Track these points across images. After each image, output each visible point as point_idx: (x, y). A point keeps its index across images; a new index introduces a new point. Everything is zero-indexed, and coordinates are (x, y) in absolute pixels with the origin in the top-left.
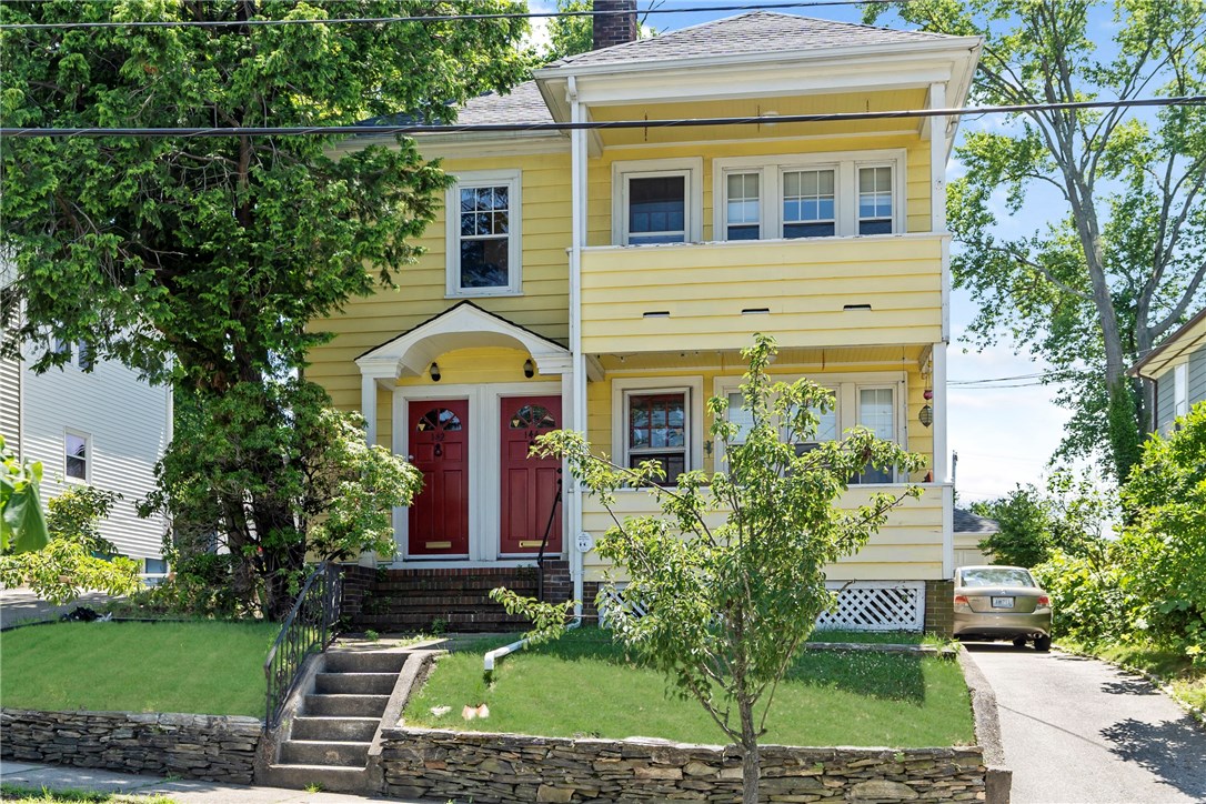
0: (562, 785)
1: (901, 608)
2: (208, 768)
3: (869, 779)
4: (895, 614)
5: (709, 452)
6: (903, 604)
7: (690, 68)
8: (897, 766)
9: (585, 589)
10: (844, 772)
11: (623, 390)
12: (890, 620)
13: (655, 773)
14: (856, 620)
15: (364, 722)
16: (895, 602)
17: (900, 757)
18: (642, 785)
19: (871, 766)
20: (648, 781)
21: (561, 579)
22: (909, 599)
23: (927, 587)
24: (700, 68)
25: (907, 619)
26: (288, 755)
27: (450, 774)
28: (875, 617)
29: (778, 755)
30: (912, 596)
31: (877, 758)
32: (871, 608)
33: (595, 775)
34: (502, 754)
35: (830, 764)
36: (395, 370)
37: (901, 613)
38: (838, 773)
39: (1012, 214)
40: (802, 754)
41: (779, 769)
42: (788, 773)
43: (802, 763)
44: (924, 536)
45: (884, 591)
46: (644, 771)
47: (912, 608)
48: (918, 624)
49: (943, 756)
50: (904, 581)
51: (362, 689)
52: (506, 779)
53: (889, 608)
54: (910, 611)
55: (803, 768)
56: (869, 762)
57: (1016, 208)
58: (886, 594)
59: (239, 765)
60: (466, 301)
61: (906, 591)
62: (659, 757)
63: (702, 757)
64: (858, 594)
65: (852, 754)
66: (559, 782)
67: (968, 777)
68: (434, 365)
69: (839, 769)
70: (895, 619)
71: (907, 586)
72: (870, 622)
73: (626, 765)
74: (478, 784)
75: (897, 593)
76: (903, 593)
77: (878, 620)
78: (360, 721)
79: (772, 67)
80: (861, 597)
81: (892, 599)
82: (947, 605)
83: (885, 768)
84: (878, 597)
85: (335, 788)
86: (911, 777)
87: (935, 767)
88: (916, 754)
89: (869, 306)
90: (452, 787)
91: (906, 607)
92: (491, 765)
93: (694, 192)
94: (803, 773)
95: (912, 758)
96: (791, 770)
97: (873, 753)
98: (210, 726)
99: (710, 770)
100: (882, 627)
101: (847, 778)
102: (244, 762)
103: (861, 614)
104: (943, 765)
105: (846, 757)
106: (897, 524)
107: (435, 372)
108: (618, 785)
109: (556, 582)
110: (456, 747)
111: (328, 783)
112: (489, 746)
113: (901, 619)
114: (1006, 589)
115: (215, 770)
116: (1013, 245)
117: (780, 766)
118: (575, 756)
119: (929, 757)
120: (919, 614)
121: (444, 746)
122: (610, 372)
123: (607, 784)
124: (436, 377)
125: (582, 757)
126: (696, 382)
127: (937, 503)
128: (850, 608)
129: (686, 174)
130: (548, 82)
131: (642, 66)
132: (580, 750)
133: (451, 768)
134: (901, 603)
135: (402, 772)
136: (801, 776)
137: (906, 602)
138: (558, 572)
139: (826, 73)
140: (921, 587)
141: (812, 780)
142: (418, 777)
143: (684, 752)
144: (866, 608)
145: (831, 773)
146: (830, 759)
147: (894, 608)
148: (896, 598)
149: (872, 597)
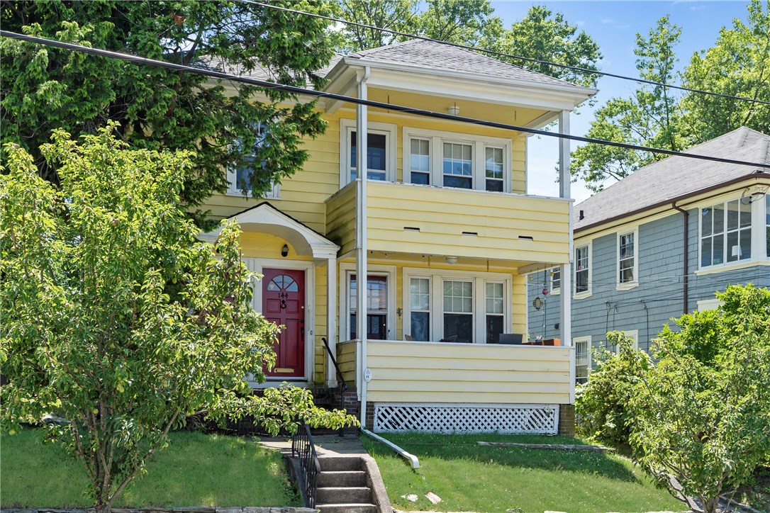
1: (546, 420)
4: (543, 424)
6: (547, 418)
7: (439, 76)
9: (367, 406)
11: (347, 271)
12: (540, 427)
14: (522, 427)
15: (361, 507)
16: (543, 416)
21: (352, 399)
22: (551, 415)
23: (560, 408)
24: (445, 77)
25: (549, 427)
28: (532, 425)
30: (552, 413)
32: (530, 420)
37: (546, 423)
44: (561, 378)
45: (537, 410)
47: (552, 420)
48: (555, 431)
50: (549, 404)
51: (337, 484)
53: (540, 420)
54: (550, 422)
58: (539, 412)
61: (549, 410)
64: (523, 412)
70: (542, 427)
72: (529, 428)
75: (544, 412)
76: (547, 411)
77: (534, 427)
78: (359, 507)
79: (485, 84)
80: (525, 413)
81: (541, 415)
82: (571, 419)
84: (534, 414)
89: (531, 238)
91: (549, 419)
100: (536, 431)
103: (525, 424)
109: (348, 401)
113: (546, 427)
120: (556, 424)
126: (391, 269)
127: (566, 358)
128: (519, 420)
129: (386, 134)
131: (410, 68)
137: (549, 417)
138: (350, 395)
139: (509, 93)
140: (557, 408)
144: (528, 420)
147: (543, 420)
148: (544, 414)
149: (531, 413)
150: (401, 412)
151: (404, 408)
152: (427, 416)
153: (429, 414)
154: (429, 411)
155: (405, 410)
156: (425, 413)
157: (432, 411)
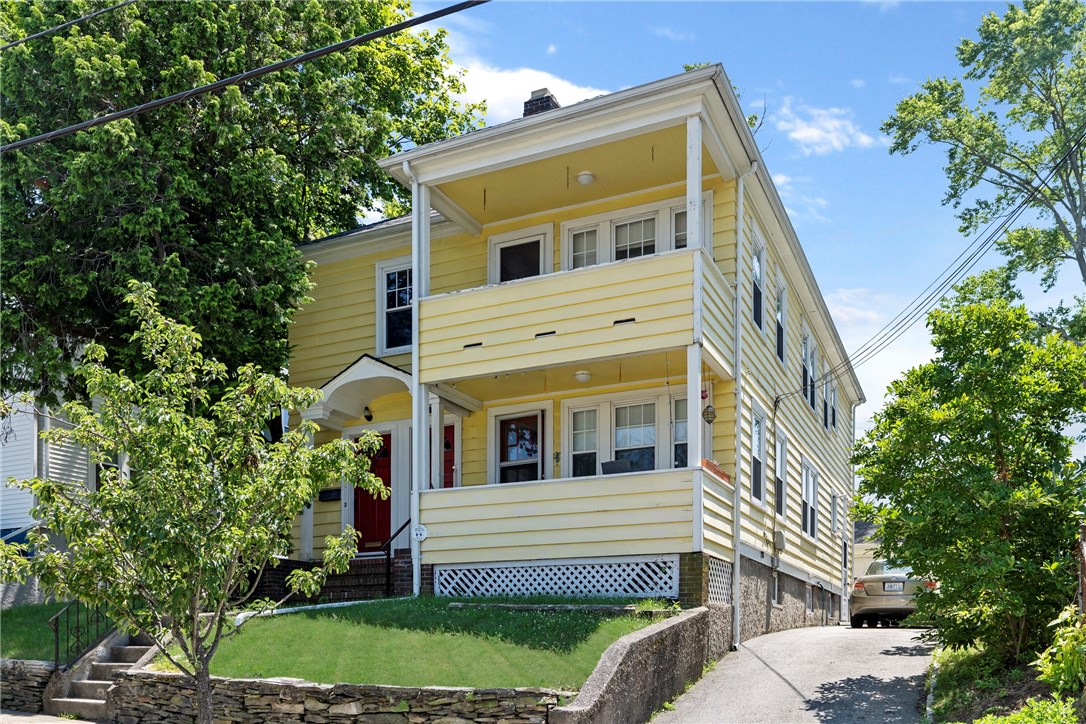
0: (222, 717)
1: (661, 578)
2: (13, 700)
3: (445, 715)
4: (656, 584)
5: (558, 461)
8: (469, 705)
9: (422, 570)
10: (425, 709)
11: (496, 416)
12: (652, 589)
13: (285, 707)
14: (625, 590)
16: (656, 574)
17: (469, 696)
18: (278, 718)
19: (450, 704)
20: (281, 715)
21: (406, 563)
22: (667, 570)
23: (681, 559)
25: (666, 587)
26: (75, 692)
27: (152, 707)
28: (641, 587)
29: (372, 694)
30: (670, 568)
31: (452, 697)
32: (637, 579)
33: (245, 709)
34: (183, 691)
35: (413, 702)
36: (321, 412)
37: (661, 583)
38: (419, 710)
39: (1045, 291)
40: (392, 692)
41: (374, 706)
42: (381, 710)
43: (392, 701)
44: (677, 514)
45: (647, 564)
46: (278, 706)
47: (670, 578)
48: (675, 592)
49: (505, 696)
50: (663, 554)
52: (187, 712)
53: (651, 579)
54: (668, 581)
55: (393, 705)
56: (446, 700)
57: (1049, 287)
58: (649, 567)
59: (31, 698)
60: (366, 355)
61: (665, 563)
62: (284, 694)
63: (314, 693)
64: (626, 568)
65: (433, 693)
66: (220, 714)
67: (526, 716)
68: (367, 409)
69: (421, 707)
70: (656, 588)
71: (666, 559)
72: (636, 591)
73: (265, 701)
74: (172, 715)
75: (658, 566)
76: (662, 565)
77: (643, 589)
80: (628, 570)
81: (653, 571)
82: (697, 575)
83: (458, 706)
84: (642, 569)
85: (88, 716)
86: (480, 715)
87: (499, 706)
88: (484, 693)
89: (635, 319)
90: (155, 717)
91: (666, 578)
92: (176, 701)
93: (547, 251)
94: (393, 709)
95: (479, 698)
96: (383, 706)
97: (450, 692)
98: (14, 669)
99: (322, 706)
100: (646, 595)
101: (430, 715)
102: (34, 695)
103: (629, 585)
104: (505, 703)
105: (427, 696)
106: (655, 505)
107: (367, 414)
108: (261, 718)
110: (153, 685)
111: (84, 713)
112: (174, 684)
113: (661, 588)
114: (896, 575)
115: (17, 702)
116: (1042, 315)
117: (375, 703)
118: (229, 693)
119: (494, 697)
120: (675, 583)
121: (148, 684)
122: (486, 403)
123: (252, 716)
124: (369, 418)
125: (233, 694)
126: (547, 405)
127: (687, 486)
128: (620, 580)
129: (541, 238)
130: (392, 169)
132: (231, 688)
133: (153, 702)
134: (661, 574)
135: (124, 705)
136: (392, 713)
137: (665, 573)
140: (676, 559)
141: (400, 716)
142: (135, 709)
143: (301, 690)
144: (633, 580)
145: (414, 710)
146: (414, 698)
147: (656, 578)
148: (657, 570)
149: (638, 570)
150: (466, 576)
151: (469, 571)
152: (497, 579)
153: (499, 577)
154: (498, 572)
155: (472, 572)
156: (494, 576)
157: (502, 572)
